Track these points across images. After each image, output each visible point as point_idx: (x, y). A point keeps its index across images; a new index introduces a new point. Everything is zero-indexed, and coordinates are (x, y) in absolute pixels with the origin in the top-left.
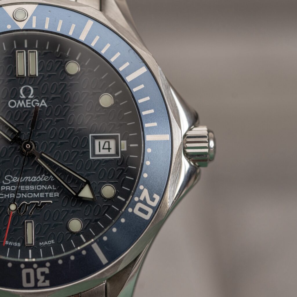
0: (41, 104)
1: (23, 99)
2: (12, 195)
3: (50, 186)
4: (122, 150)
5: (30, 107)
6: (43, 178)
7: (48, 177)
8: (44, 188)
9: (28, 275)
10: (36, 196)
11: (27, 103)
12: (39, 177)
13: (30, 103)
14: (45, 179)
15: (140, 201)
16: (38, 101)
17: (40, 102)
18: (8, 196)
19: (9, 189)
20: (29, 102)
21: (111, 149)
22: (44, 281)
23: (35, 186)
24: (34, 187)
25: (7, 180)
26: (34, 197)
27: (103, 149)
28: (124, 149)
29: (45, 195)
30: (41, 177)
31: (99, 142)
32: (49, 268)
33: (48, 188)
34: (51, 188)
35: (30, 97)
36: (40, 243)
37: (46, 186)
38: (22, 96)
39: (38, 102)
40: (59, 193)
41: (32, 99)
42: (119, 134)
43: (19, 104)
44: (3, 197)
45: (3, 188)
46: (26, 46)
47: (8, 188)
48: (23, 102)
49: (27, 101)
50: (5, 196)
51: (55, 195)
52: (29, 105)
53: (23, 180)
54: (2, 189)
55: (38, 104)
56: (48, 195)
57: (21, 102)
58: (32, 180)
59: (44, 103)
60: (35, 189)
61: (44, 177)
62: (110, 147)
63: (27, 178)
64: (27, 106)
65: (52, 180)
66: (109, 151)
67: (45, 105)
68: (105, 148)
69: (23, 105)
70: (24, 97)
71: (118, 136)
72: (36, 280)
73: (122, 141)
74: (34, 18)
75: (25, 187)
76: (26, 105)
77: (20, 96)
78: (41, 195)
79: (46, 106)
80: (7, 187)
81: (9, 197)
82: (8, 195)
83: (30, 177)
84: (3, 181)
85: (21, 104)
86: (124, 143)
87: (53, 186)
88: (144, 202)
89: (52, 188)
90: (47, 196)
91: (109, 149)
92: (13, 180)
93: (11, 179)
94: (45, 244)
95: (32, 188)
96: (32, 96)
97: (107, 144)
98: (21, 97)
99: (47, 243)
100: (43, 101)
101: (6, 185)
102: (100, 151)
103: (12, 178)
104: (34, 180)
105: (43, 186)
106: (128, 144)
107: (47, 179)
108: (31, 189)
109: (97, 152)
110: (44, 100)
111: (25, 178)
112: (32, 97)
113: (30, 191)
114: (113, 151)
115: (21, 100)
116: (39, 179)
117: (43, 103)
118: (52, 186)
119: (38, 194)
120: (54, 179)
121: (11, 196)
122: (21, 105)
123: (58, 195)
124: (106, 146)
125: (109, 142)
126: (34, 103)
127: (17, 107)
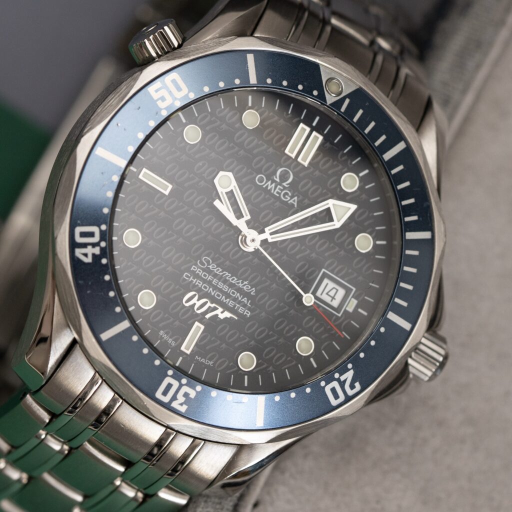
0: (291, 201)
1: (275, 182)
2: (199, 282)
3: (246, 298)
4: (347, 309)
5: (278, 195)
6: (244, 286)
7: (250, 287)
8: (238, 297)
9: (169, 386)
10: (224, 301)
11: (277, 190)
12: (240, 281)
13: (280, 192)
14: (245, 288)
15: (338, 380)
16: (290, 194)
17: (292, 197)
18: (195, 281)
19: (200, 273)
20: (280, 189)
21: (335, 299)
22: (181, 404)
23: (230, 289)
24: (228, 289)
25: (203, 262)
26: (222, 300)
27: (327, 294)
28: (350, 309)
29: (235, 306)
30: (242, 283)
31: (327, 284)
32: (197, 392)
33: (243, 300)
34: (246, 301)
35: (284, 184)
36: (197, 357)
37: (242, 296)
38: (276, 177)
39: (289, 196)
40: (251, 313)
41: (285, 188)
42: (354, 289)
43: (268, 185)
44: (188, 279)
45: (194, 268)
46: (314, 124)
47: (199, 271)
48: (273, 185)
49: (279, 187)
50: (191, 279)
51: (245, 313)
52: (278, 193)
53: (221, 274)
54: (192, 269)
55: (289, 198)
56: (239, 308)
57: (271, 184)
58: (231, 279)
59: (296, 201)
60: (228, 292)
61: (246, 284)
62: (335, 297)
63: (227, 274)
64: (275, 193)
65: (252, 293)
66: (332, 301)
67: (295, 204)
68: (329, 294)
69: (271, 189)
70: (278, 180)
71: (352, 290)
72: (174, 398)
73: (353, 299)
74: (347, 101)
75: (218, 283)
76: (274, 191)
77: (275, 177)
78: (230, 303)
79: (296, 206)
80: (199, 269)
81: (194, 283)
82: (194, 279)
83: (230, 275)
84: (199, 261)
85: (271, 186)
86: (354, 302)
87: (250, 301)
88: (342, 384)
89: (247, 303)
90: (236, 308)
91: (333, 298)
92: (211, 267)
93: (209, 264)
94: (202, 360)
95: (226, 288)
96: (287, 184)
97: (334, 291)
98: (275, 179)
99: (204, 361)
100: (296, 198)
101: (199, 267)
102: (321, 294)
103: (211, 263)
104: (233, 282)
105: (238, 294)
106: (357, 307)
107: (247, 290)
108: (223, 289)
109: (318, 294)
110: (298, 198)
111: (225, 272)
112: (287, 186)
113: (221, 290)
114: (335, 304)
115: (273, 181)
116: (238, 283)
117: (294, 201)
118: (248, 301)
119: (228, 300)
120: (254, 294)
121: (197, 283)
122: (269, 188)
123: (248, 315)
124: (332, 293)
125: (337, 290)
126: (286, 194)
127: (264, 187)
